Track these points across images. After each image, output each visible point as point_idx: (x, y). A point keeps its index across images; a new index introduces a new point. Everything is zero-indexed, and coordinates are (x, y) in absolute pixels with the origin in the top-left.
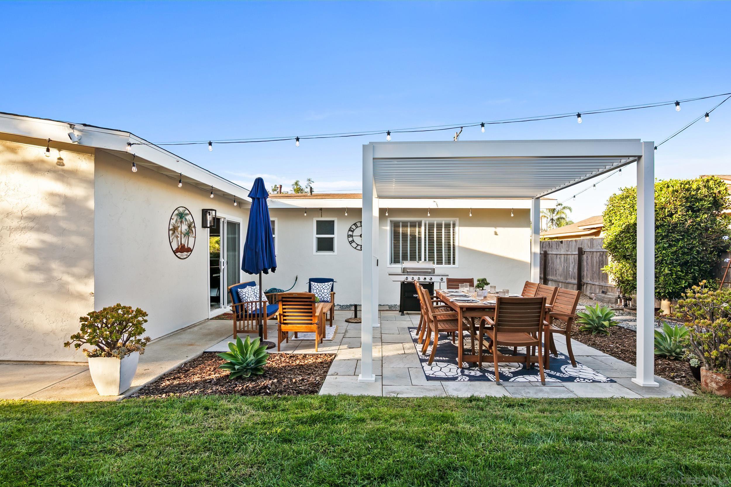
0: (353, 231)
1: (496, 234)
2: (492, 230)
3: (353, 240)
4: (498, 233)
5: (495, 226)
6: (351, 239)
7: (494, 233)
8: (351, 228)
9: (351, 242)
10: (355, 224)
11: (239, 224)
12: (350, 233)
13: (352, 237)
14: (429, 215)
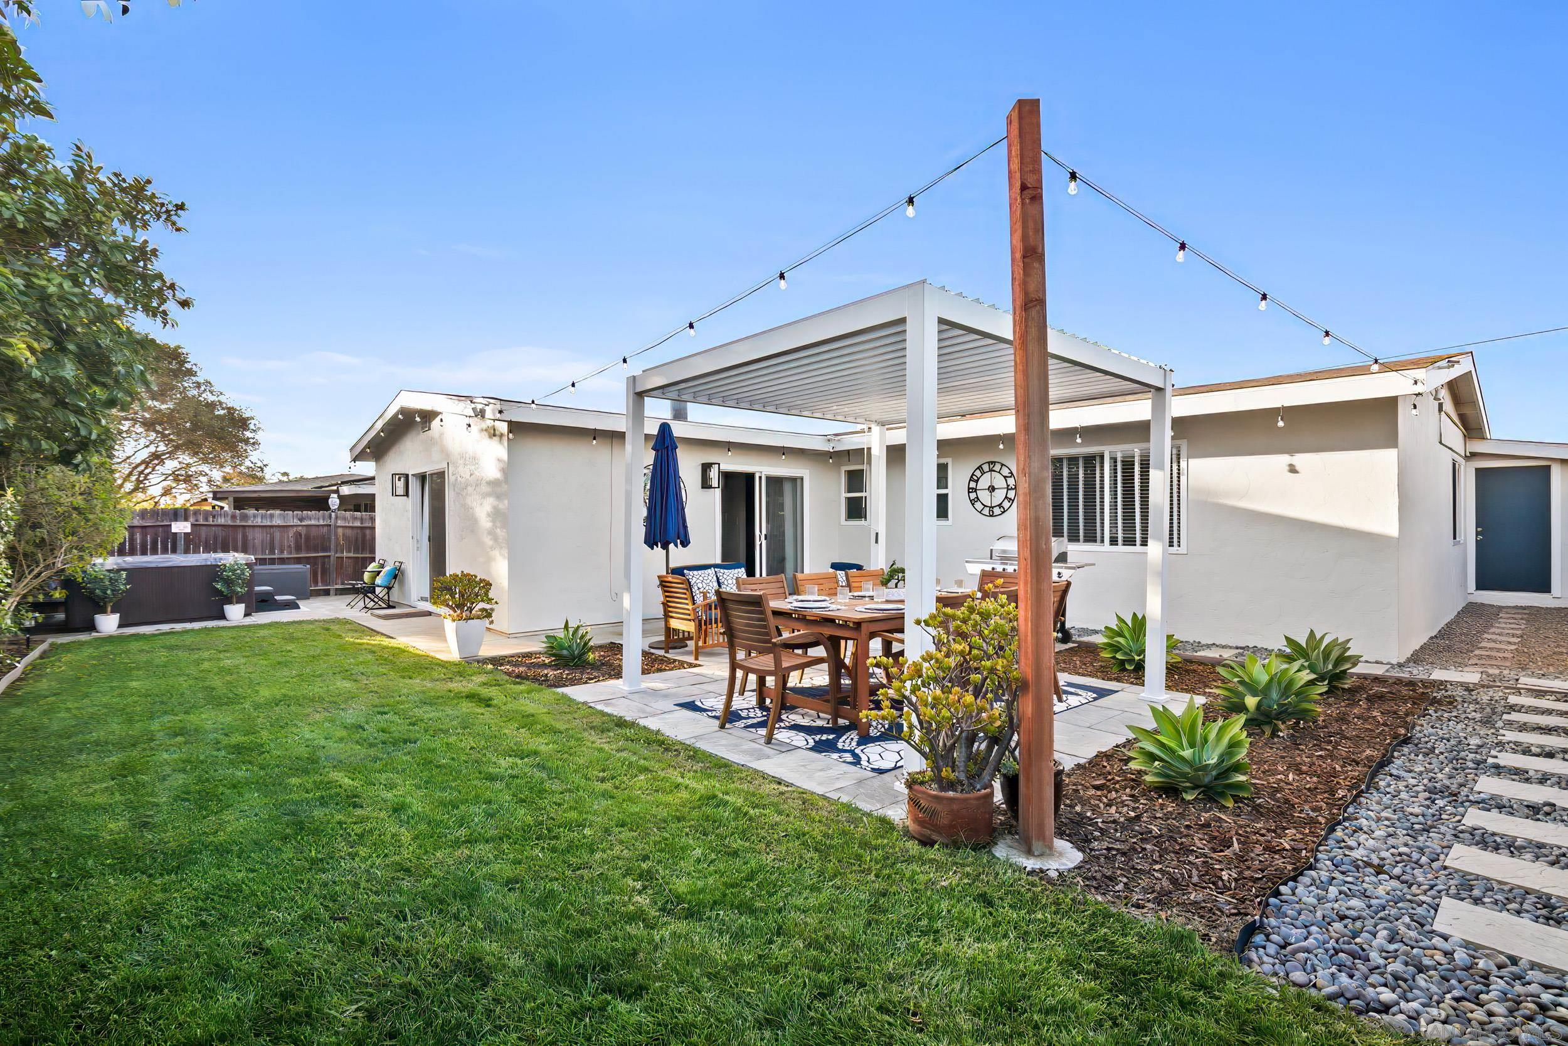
0: (977, 481)
1: (1293, 469)
2: (1284, 459)
3: (977, 498)
4: (1297, 468)
5: (1291, 452)
6: (973, 496)
7: (1288, 468)
8: (973, 474)
9: (973, 502)
10: (980, 468)
11: (802, 479)
12: (973, 485)
13: (976, 491)
14: (1079, 440)
